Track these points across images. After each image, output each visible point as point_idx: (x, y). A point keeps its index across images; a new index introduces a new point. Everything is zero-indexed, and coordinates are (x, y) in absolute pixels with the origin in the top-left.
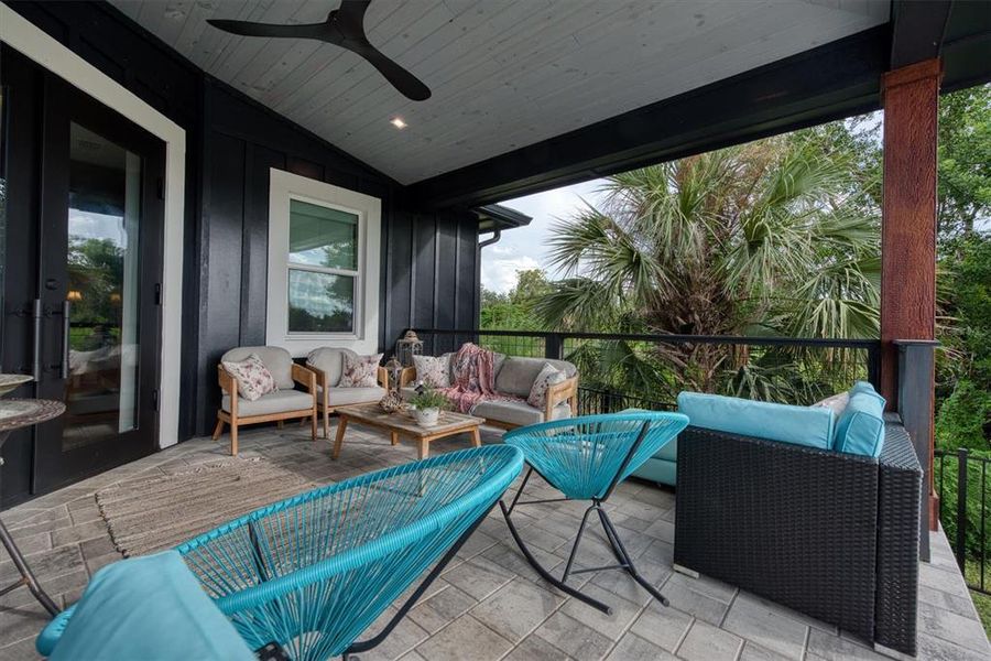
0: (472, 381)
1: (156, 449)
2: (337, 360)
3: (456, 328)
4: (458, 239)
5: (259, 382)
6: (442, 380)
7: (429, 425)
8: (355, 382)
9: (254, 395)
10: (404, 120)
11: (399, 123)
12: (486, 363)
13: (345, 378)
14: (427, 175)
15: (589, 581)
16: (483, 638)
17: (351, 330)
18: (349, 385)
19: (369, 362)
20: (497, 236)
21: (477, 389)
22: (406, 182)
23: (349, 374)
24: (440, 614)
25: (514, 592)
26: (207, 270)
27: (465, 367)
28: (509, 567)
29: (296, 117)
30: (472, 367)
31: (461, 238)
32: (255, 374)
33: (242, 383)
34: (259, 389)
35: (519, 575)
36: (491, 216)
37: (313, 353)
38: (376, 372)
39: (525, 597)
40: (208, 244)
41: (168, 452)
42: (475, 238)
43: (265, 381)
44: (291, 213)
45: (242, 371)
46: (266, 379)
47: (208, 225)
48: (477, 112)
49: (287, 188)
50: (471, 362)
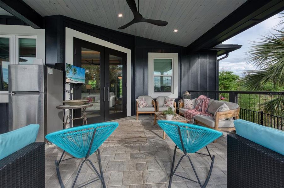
0: (200, 108)
1: (126, 116)
2: (163, 99)
3: (208, 90)
4: (208, 60)
5: (142, 104)
6: (191, 107)
7: (169, 119)
8: (167, 106)
9: (141, 107)
10: (176, 29)
11: (176, 31)
12: (205, 102)
13: (165, 105)
14: (191, 42)
15: (185, 182)
16: (139, 178)
17: (171, 91)
18: (166, 106)
19: (171, 100)
20: (227, 55)
21: (201, 111)
22: (186, 46)
23: (166, 103)
24: (136, 167)
25: (158, 172)
26: (136, 79)
27: (198, 103)
28: (165, 166)
29: (154, 38)
30: (201, 103)
31: (209, 59)
32: (142, 102)
33: (139, 104)
34: (142, 105)
35: (166, 169)
36: (221, 49)
37: (157, 97)
38: (173, 103)
39: (160, 175)
40: (136, 73)
41: (129, 117)
42: (216, 59)
43: (144, 104)
44: (154, 62)
45: (139, 101)
46: (144, 103)
47: (136, 68)
48: (196, 18)
49: (152, 56)
50: (201, 101)
